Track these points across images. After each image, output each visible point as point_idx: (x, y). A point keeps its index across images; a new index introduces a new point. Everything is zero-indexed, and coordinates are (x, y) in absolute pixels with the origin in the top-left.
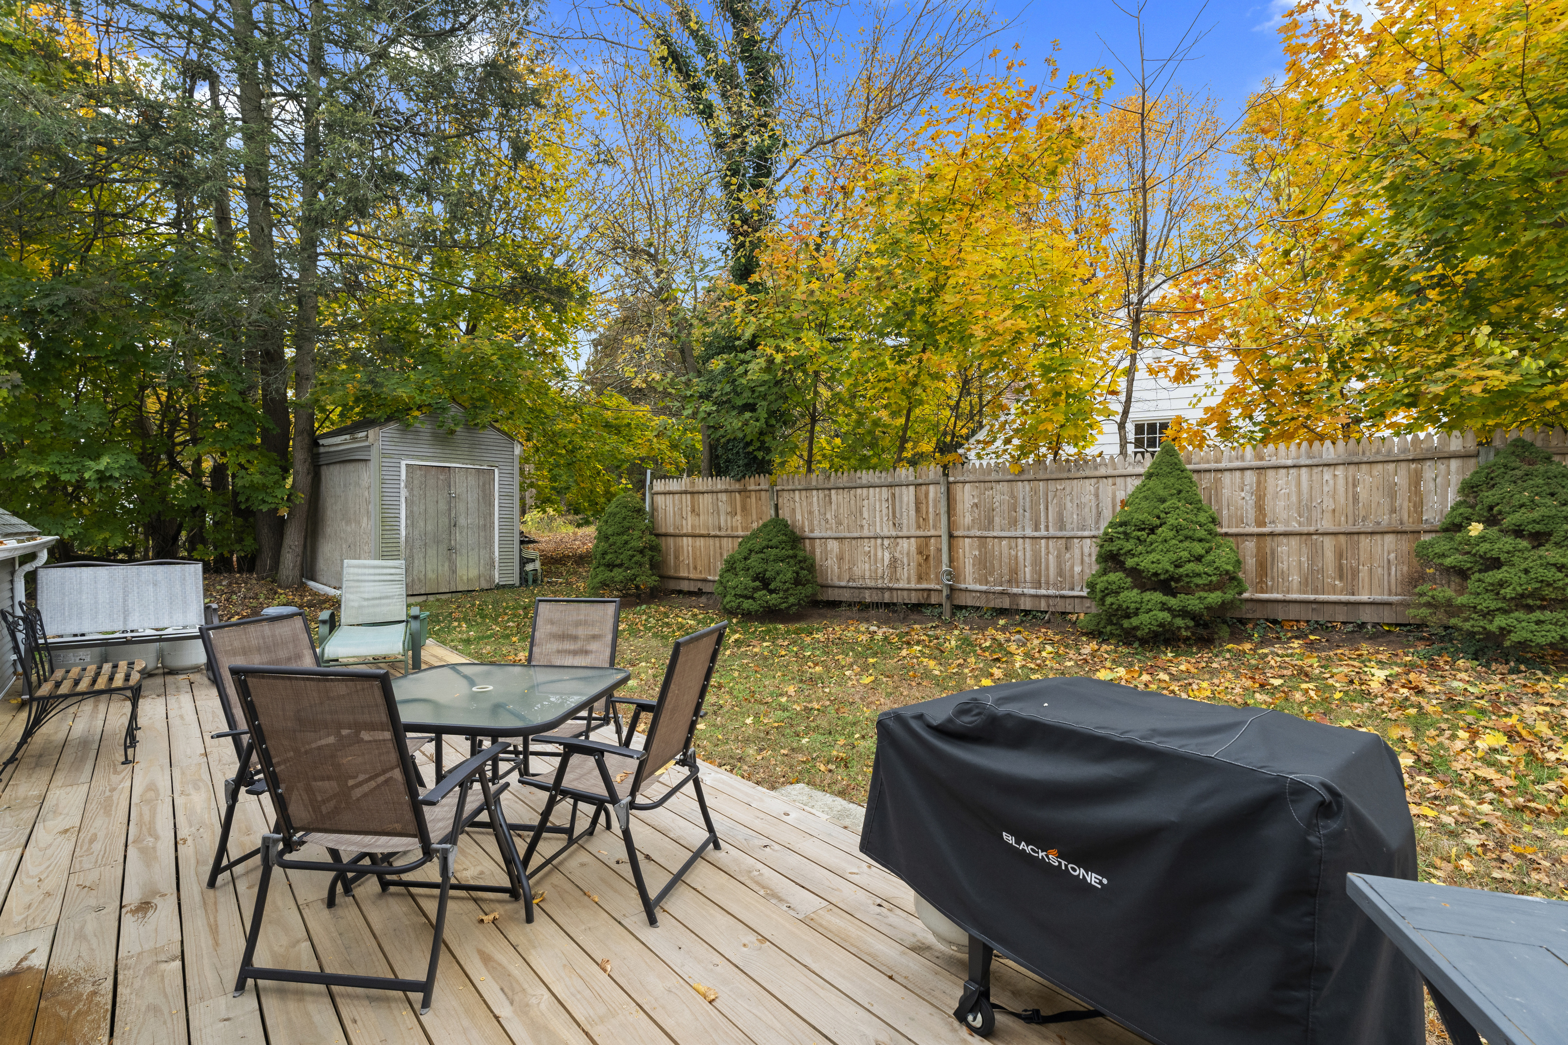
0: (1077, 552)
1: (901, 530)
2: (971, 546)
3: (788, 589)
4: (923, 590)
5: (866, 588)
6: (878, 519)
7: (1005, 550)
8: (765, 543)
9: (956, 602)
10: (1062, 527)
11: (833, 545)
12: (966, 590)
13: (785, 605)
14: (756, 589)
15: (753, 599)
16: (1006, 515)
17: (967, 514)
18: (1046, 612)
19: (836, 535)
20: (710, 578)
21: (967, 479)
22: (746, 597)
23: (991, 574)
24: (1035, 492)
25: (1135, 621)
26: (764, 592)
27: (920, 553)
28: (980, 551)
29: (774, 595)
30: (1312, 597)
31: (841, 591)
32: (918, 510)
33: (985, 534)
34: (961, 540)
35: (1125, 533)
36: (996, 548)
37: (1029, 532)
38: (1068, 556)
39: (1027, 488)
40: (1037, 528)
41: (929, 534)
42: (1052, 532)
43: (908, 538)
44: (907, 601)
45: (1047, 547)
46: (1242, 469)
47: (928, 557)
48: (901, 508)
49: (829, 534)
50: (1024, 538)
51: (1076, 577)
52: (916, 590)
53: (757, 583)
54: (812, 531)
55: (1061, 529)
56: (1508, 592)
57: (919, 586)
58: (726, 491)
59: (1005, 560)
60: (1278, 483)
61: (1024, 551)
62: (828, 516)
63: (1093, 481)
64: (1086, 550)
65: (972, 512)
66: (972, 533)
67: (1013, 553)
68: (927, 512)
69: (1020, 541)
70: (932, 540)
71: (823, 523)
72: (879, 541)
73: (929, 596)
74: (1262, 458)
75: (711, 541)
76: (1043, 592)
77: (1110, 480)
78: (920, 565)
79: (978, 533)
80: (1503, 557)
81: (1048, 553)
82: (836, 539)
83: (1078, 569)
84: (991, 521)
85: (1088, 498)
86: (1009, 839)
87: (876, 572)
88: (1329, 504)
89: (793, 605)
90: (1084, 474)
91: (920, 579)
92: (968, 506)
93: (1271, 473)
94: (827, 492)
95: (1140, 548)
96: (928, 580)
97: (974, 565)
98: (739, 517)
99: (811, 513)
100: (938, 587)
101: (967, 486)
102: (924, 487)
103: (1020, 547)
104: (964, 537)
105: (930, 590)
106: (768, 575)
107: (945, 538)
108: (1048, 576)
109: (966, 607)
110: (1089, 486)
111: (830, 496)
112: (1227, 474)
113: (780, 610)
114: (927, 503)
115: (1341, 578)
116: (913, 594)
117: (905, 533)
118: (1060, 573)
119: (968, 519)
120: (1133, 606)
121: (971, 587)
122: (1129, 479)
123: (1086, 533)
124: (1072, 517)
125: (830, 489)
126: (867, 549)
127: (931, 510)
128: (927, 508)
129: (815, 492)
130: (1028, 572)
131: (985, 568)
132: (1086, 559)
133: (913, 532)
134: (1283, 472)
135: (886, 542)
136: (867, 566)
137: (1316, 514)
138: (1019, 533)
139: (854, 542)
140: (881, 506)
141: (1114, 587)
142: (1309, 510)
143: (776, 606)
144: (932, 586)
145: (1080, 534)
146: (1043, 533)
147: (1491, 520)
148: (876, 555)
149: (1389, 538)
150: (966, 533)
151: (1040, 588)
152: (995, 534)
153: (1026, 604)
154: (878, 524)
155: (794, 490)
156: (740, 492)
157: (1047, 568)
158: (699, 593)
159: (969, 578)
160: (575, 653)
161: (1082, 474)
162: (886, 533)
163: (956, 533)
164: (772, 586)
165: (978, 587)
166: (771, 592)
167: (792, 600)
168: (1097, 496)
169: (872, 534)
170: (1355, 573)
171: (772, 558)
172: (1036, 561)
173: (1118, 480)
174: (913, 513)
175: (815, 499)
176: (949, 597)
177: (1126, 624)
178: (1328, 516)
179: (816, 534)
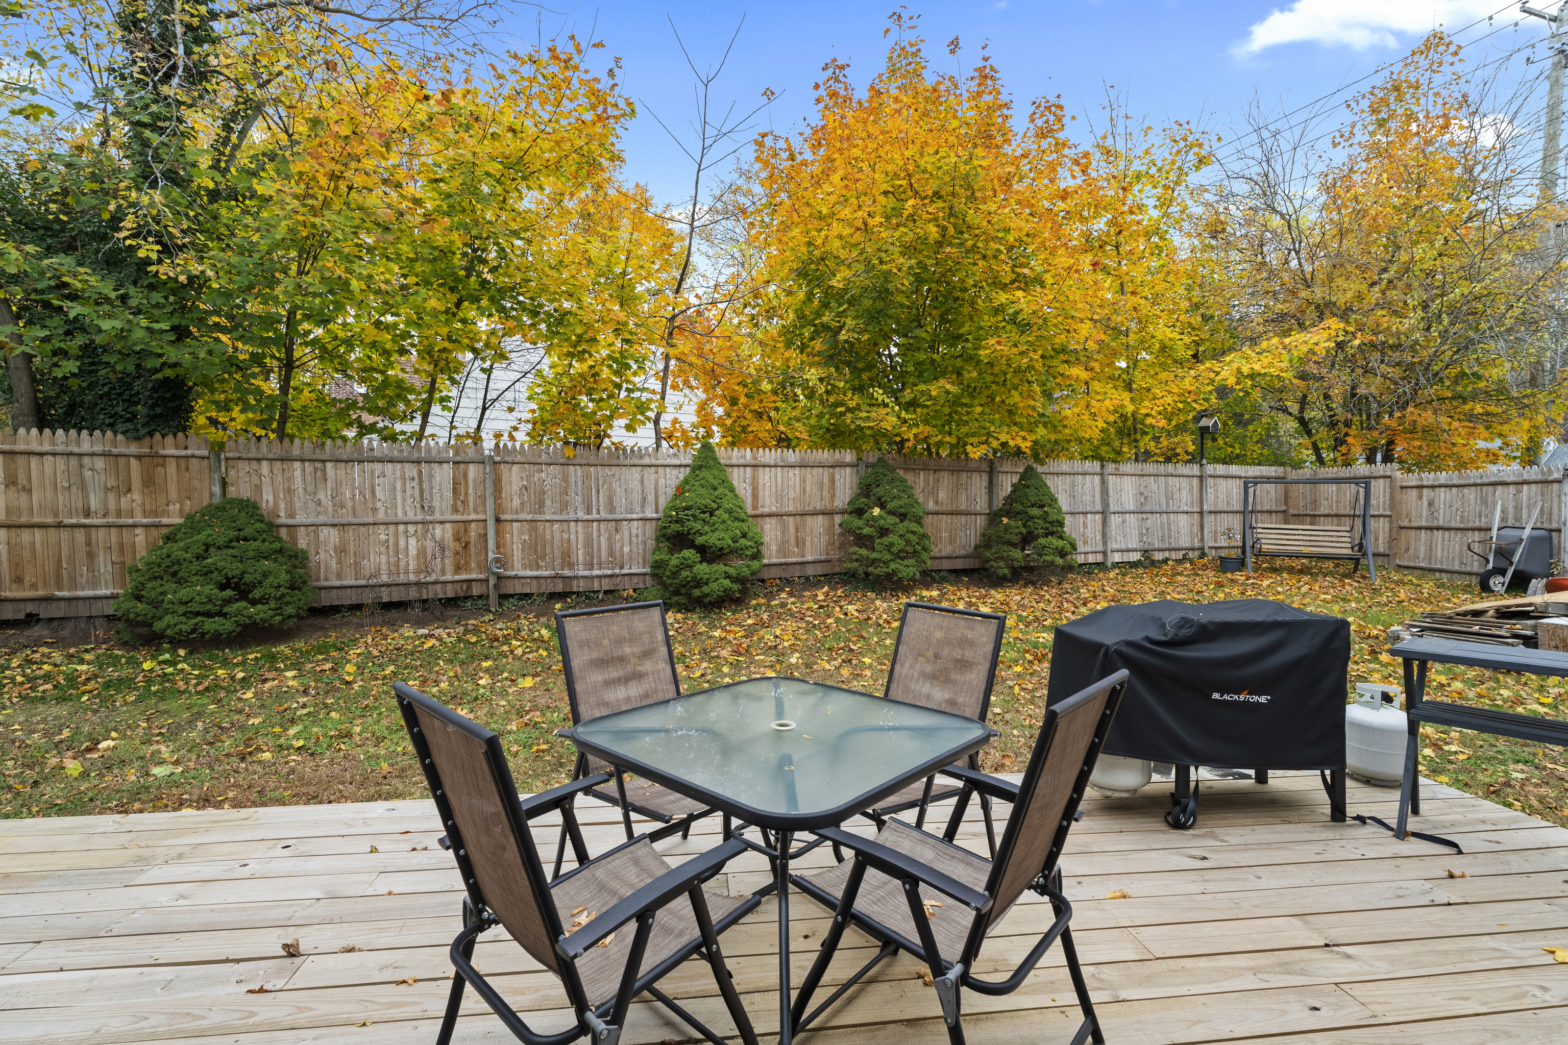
0: (626, 533)
1: (433, 513)
2: (521, 532)
3: (283, 595)
4: (462, 581)
5: (382, 586)
6: (399, 501)
7: (557, 535)
8: (233, 534)
9: (502, 592)
10: (612, 510)
11: (331, 536)
12: (516, 577)
13: (279, 618)
14: (227, 601)
15: (225, 615)
16: (558, 498)
17: (516, 498)
18: (598, 591)
19: (336, 521)
20: (59, 594)
21: (516, 460)
22: (209, 615)
23: (543, 558)
24: (588, 476)
25: (706, 589)
26: (243, 604)
27: (457, 539)
28: (531, 535)
29: (259, 607)
30: (784, 560)
31: (341, 592)
32: (455, 491)
33: (538, 517)
34: (508, 525)
35: (693, 516)
36: (548, 532)
37: (581, 515)
38: (618, 537)
39: (579, 473)
40: (589, 511)
41: (471, 517)
42: (603, 515)
43: (442, 523)
44: (441, 596)
45: (599, 530)
46: (745, 466)
47: (467, 544)
48: (432, 488)
49: (322, 519)
50: (576, 521)
51: (626, 557)
52: (452, 582)
53: (229, 593)
54: (292, 516)
55: (611, 513)
56: (894, 549)
57: (457, 577)
58: (103, 455)
59: (557, 543)
60: (765, 476)
61: (577, 534)
62: (321, 496)
63: (639, 469)
64: (634, 532)
65: (521, 495)
66: (522, 516)
67: (565, 536)
68: (466, 494)
69: (573, 524)
70: (473, 525)
71: (311, 505)
72: (401, 528)
73: (469, 588)
74: (756, 459)
75: (65, 534)
76: (596, 572)
77: (653, 469)
78: (457, 553)
79: (529, 517)
80: (891, 527)
81: (599, 536)
82: (333, 525)
83: (626, 549)
84: (542, 505)
85: (635, 485)
86: (1216, 696)
87: (397, 565)
88: (792, 494)
89: (290, 617)
90: (632, 462)
91: (458, 569)
92: (515, 488)
93: (761, 470)
94: (318, 465)
95: (706, 528)
96: (467, 570)
97: (523, 550)
98: (136, 496)
99: (289, 491)
100: (482, 576)
101: (515, 468)
102: (462, 466)
103: (573, 530)
104: (512, 521)
105: (470, 581)
106: (248, 578)
107: (491, 524)
108: (600, 557)
109: (512, 596)
110: (635, 473)
111: (324, 471)
112: (735, 469)
113: (272, 626)
114: (466, 483)
115: (797, 546)
116: (449, 587)
117: (438, 516)
118: (611, 553)
119: (516, 502)
120: (706, 576)
121: (522, 573)
122: (668, 469)
123: (634, 516)
124: (620, 501)
125: (324, 461)
126: (383, 537)
127: (471, 491)
128: (467, 488)
129: (297, 465)
130: (581, 555)
131: (536, 552)
132: (634, 539)
133: (449, 517)
134: (768, 469)
135: (411, 528)
136: (384, 559)
137: (785, 501)
138: (572, 516)
139: (362, 529)
140: (404, 485)
141: (690, 562)
142: (782, 497)
143: (264, 621)
144: (474, 576)
145: (629, 516)
146: (595, 516)
147: (882, 506)
148: (396, 544)
149: (820, 517)
150: (514, 517)
151: (592, 569)
152: (548, 518)
153: (582, 586)
154: (399, 507)
155: (259, 460)
156: (139, 457)
157: (599, 550)
158: (31, 619)
159: (517, 564)
160: (625, 680)
161: (628, 462)
162: (411, 516)
163: (503, 517)
164: (257, 593)
165: (528, 573)
166: (254, 603)
167: (290, 610)
168: (642, 482)
169: (392, 519)
170: (804, 541)
171: (251, 554)
172: (589, 543)
173: (660, 469)
174: (449, 495)
175: (298, 473)
176: (496, 586)
177: (696, 593)
178: (791, 502)
179: (299, 519)
